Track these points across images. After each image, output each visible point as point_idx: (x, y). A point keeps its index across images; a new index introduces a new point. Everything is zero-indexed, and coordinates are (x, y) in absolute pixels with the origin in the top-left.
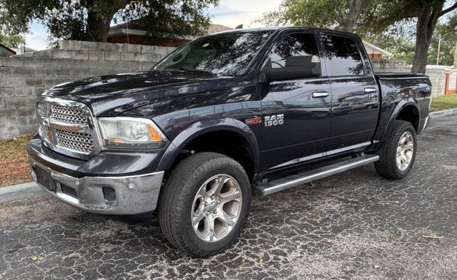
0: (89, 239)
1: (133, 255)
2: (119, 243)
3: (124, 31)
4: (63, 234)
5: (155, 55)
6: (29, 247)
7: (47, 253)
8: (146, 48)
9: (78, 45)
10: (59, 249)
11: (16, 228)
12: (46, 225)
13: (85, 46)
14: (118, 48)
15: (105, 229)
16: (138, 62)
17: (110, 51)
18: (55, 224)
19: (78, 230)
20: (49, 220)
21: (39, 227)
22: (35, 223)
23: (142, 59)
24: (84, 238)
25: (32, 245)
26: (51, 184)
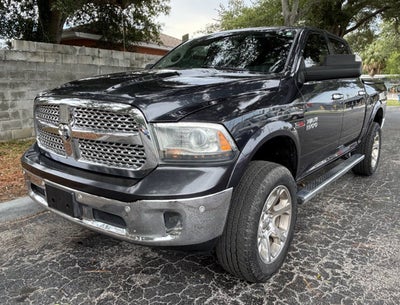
0: (113, 270)
1: (180, 288)
2: (153, 272)
3: (78, 34)
4: (77, 266)
5: (112, 60)
6: (41, 290)
7: (70, 296)
8: (104, 52)
9: (33, 46)
10: (81, 287)
11: (12, 263)
12: (48, 255)
13: (42, 48)
14: (76, 50)
15: (125, 254)
16: (96, 66)
17: (67, 53)
18: (60, 253)
19: (92, 259)
20: (50, 247)
21: (41, 258)
22: (33, 253)
23: (100, 63)
24: (107, 269)
25: (44, 286)
26: (76, 209)
